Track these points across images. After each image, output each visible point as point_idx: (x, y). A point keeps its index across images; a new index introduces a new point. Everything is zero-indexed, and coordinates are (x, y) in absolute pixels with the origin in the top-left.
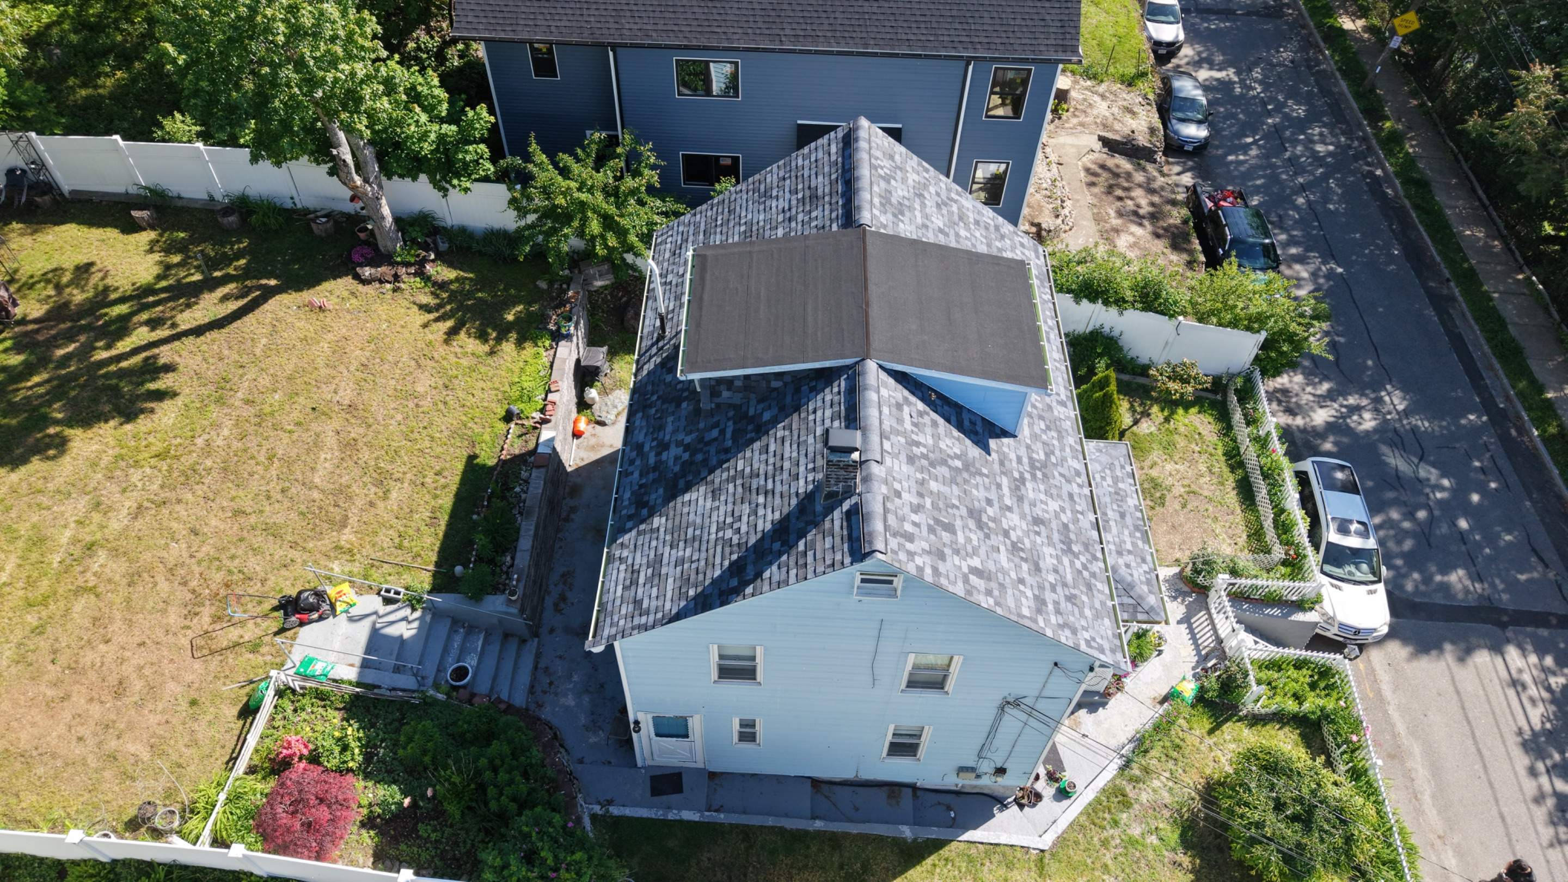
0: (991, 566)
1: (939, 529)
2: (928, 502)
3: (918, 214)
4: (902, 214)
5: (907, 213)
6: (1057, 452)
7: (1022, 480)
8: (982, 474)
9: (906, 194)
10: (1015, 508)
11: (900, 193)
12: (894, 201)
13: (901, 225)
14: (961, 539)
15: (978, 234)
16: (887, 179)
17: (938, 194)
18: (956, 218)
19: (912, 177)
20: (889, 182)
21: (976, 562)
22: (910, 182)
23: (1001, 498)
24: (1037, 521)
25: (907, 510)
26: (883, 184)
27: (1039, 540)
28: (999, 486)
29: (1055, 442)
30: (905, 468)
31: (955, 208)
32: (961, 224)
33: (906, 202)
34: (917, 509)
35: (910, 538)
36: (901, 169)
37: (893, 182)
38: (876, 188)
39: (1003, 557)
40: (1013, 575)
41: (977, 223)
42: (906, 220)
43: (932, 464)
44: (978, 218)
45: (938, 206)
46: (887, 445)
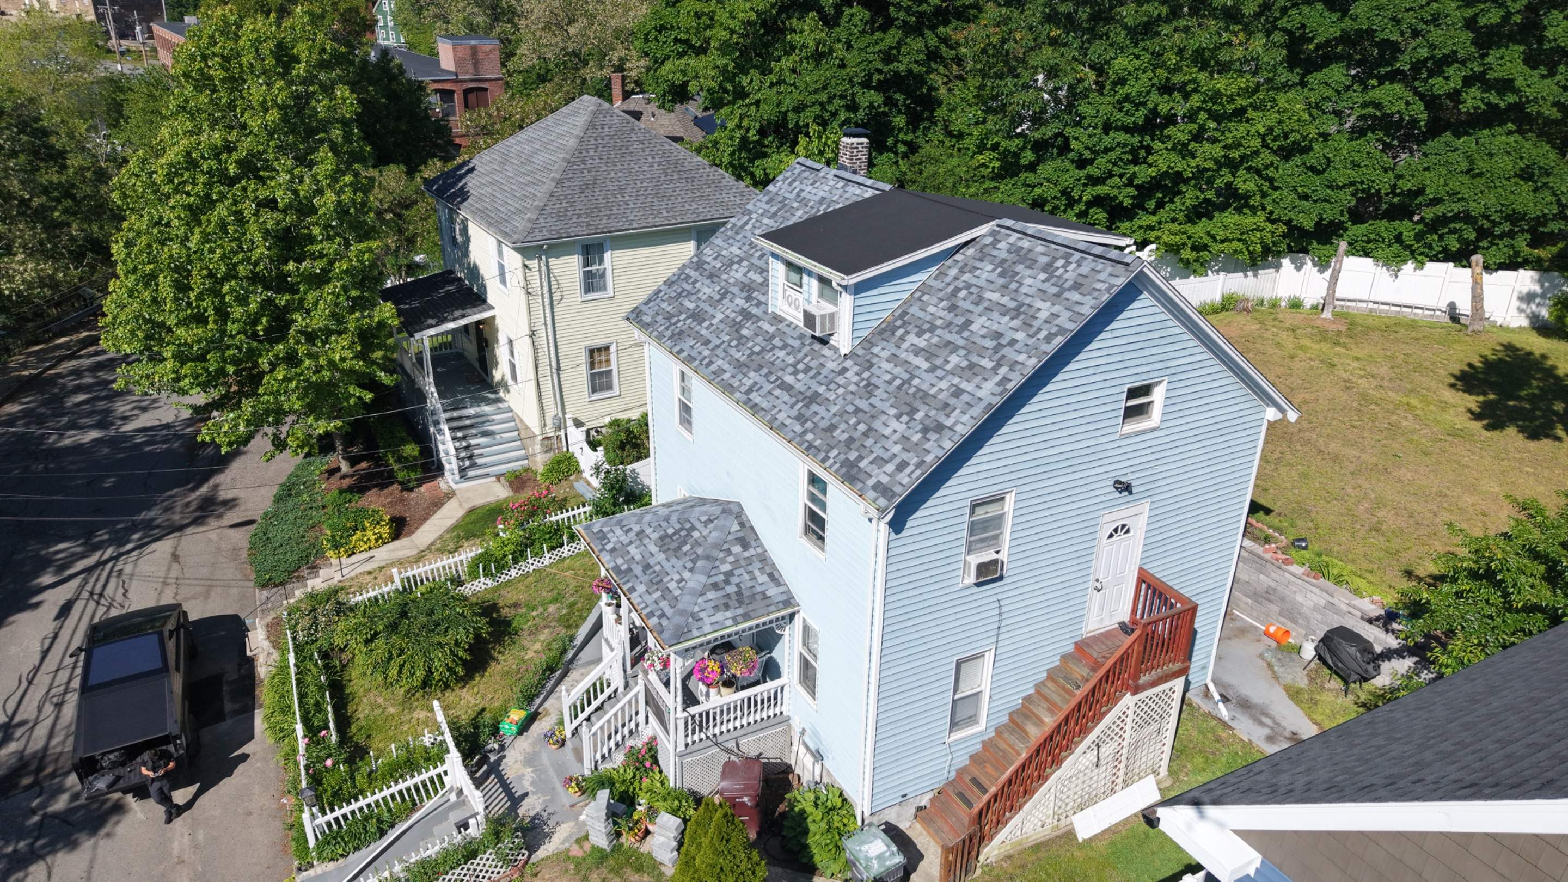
0: (739, 237)
1: (780, 205)
2: (795, 205)
3: (995, 296)
4: (1002, 275)
5: (1002, 281)
6: (733, 351)
7: (748, 299)
9: (1024, 290)
10: (744, 279)
11: (1028, 281)
12: (1020, 268)
13: (990, 267)
14: (766, 221)
15: (944, 385)
16: (1048, 268)
17: (1013, 342)
18: (975, 359)
19: (1044, 309)
20: (1044, 270)
21: (749, 227)
22: (1039, 304)
23: (757, 269)
24: (723, 296)
25: (803, 187)
26: (1044, 260)
27: (717, 288)
28: (761, 272)
29: (738, 355)
30: (821, 194)
31: (987, 363)
32: (964, 364)
33: (1014, 286)
34: (798, 195)
35: (792, 182)
36: (1058, 295)
37: (1043, 276)
38: (1040, 249)
39: (735, 250)
40: (724, 253)
41: (958, 393)
42: (993, 276)
44: (965, 397)
45: (998, 335)
46: (841, 184)
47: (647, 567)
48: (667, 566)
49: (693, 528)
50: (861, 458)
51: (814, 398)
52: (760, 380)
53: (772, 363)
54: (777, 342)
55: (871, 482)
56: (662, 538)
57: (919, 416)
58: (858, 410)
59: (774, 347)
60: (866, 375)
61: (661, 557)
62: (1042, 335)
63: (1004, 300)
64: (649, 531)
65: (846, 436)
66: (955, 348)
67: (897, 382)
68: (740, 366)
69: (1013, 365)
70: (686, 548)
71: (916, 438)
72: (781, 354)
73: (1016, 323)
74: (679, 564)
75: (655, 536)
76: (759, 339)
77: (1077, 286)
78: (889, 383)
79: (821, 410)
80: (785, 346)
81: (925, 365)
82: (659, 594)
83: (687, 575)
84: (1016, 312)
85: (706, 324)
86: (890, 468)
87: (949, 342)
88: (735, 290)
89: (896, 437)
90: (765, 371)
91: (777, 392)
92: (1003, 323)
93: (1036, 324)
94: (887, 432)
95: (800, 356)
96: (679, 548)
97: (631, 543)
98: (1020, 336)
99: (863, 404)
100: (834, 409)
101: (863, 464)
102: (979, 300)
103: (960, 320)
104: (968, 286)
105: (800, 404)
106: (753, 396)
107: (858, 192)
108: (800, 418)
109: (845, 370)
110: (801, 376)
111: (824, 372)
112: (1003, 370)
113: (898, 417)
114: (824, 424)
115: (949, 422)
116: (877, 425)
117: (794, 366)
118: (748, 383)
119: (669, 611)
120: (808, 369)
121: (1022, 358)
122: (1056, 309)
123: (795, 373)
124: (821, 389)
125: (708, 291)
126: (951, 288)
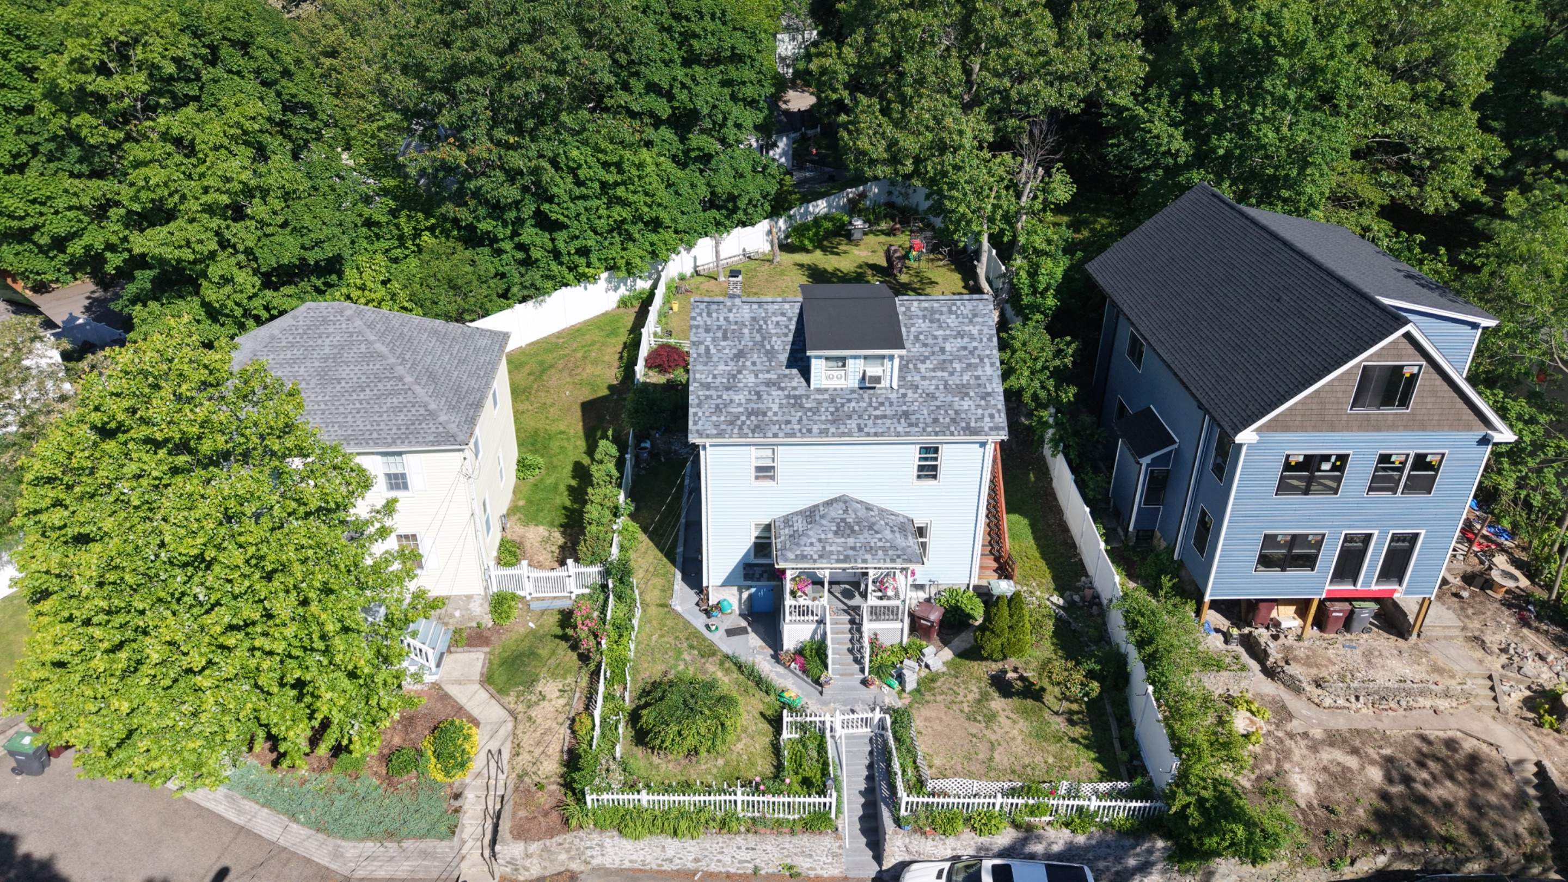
0: (715, 359)
2: (734, 327)
3: (941, 332)
4: (931, 322)
5: (935, 325)
6: (816, 418)
7: (782, 389)
8: (770, 361)
9: (951, 325)
10: (760, 381)
11: (949, 320)
12: (937, 316)
13: (921, 321)
14: (723, 343)
15: (966, 377)
17: (975, 348)
18: (966, 361)
19: (972, 329)
20: (950, 313)
21: (713, 351)
22: (967, 328)
23: (761, 371)
24: (759, 395)
25: (724, 315)
26: (945, 309)
27: (746, 393)
28: (768, 372)
29: (823, 418)
30: (747, 315)
31: (975, 361)
32: (964, 365)
33: (944, 325)
35: (709, 315)
36: (971, 322)
37: (953, 316)
38: (936, 305)
39: (724, 367)
40: (716, 372)
41: (978, 378)
42: (928, 324)
43: (759, 331)
44: (984, 378)
45: (965, 348)
46: (755, 306)
47: (853, 548)
48: (862, 540)
49: (843, 520)
50: (968, 424)
51: (906, 414)
52: (860, 421)
53: (854, 411)
54: (838, 400)
55: (986, 429)
56: (836, 533)
57: (972, 394)
58: (938, 407)
59: (843, 405)
60: (920, 391)
61: (851, 541)
62: (985, 340)
63: (948, 332)
64: (823, 536)
65: (948, 420)
66: (951, 362)
67: (941, 387)
68: (833, 422)
69: (988, 356)
70: (856, 528)
71: (983, 403)
72: (853, 404)
73: (966, 340)
74: (866, 535)
75: (830, 535)
76: (825, 405)
77: (975, 315)
78: (937, 388)
79: (918, 416)
80: (849, 401)
81: (946, 374)
82: (880, 552)
83: (879, 536)
84: (960, 335)
85: (770, 414)
86: (987, 419)
87: (944, 361)
88: (763, 388)
89: (973, 407)
90: (855, 416)
91: (879, 421)
92: (959, 342)
93: (977, 336)
94: (966, 407)
95: (867, 400)
96: (853, 531)
97: (824, 547)
98: (975, 344)
99: (938, 403)
100: (925, 412)
101: (973, 424)
102: (935, 338)
103: (937, 349)
104: (921, 333)
105: (902, 420)
106: (866, 430)
107: (776, 307)
108: (911, 425)
109: (904, 395)
110: (882, 408)
111: (895, 401)
112: (986, 360)
113: (962, 399)
114: (929, 421)
115: (990, 390)
116: (957, 407)
117: (870, 405)
118: (854, 426)
119: (899, 553)
120: (882, 404)
121: (988, 352)
122: (978, 327)
123: (876, 409)
124: (904, 408)
125: (741, 397)
126: (912, 337)
